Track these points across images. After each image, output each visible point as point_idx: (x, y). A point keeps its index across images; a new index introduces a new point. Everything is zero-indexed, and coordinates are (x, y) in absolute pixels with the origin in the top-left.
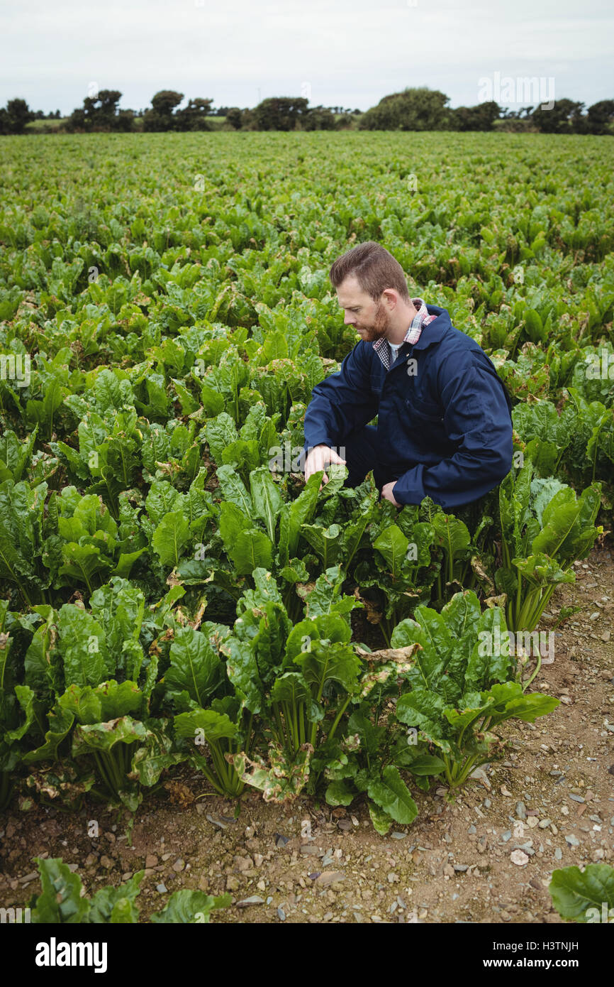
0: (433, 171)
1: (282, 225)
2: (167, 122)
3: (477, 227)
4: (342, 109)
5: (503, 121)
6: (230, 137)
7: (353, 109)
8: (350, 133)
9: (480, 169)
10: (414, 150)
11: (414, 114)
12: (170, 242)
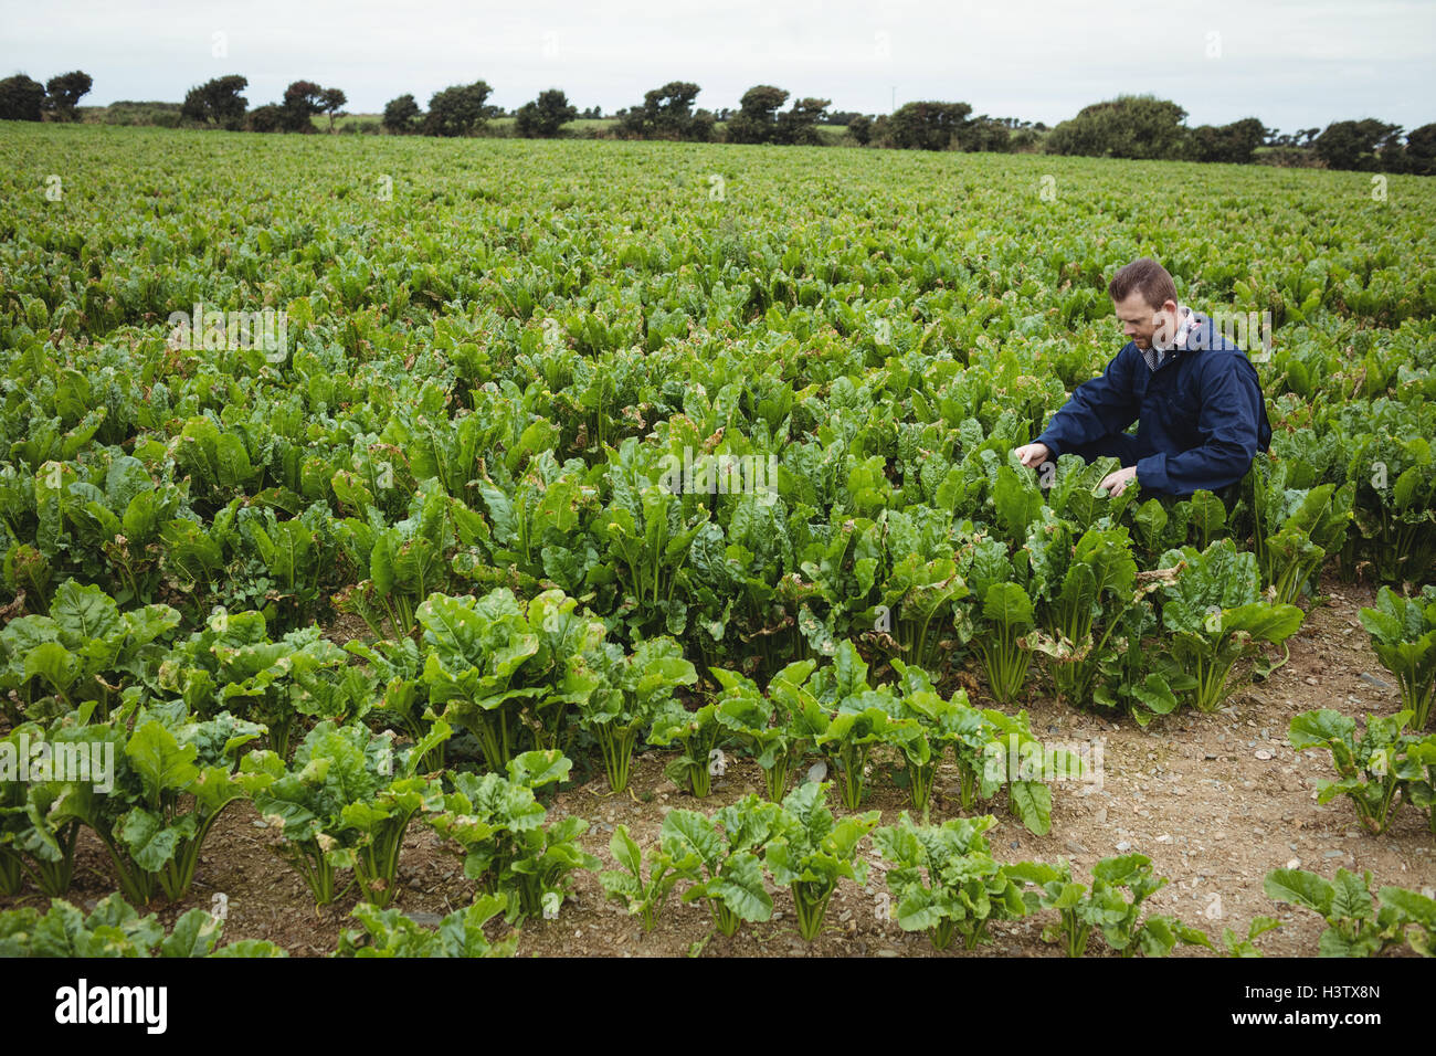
0: (1164, 213)
1: (973, 265)
2: (761, 131)
3: (1229, 281)
4: (1017, 121)
5: (1270, 150)
6: (858, 155)
7: (1034, 123)
8: (1032, 157)
9: (1233, 214)
10: (1133, 185)
11: (1131, 133)
12: (835, 278)
